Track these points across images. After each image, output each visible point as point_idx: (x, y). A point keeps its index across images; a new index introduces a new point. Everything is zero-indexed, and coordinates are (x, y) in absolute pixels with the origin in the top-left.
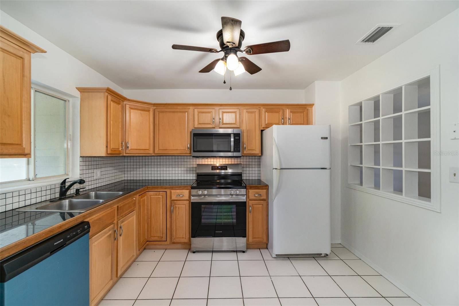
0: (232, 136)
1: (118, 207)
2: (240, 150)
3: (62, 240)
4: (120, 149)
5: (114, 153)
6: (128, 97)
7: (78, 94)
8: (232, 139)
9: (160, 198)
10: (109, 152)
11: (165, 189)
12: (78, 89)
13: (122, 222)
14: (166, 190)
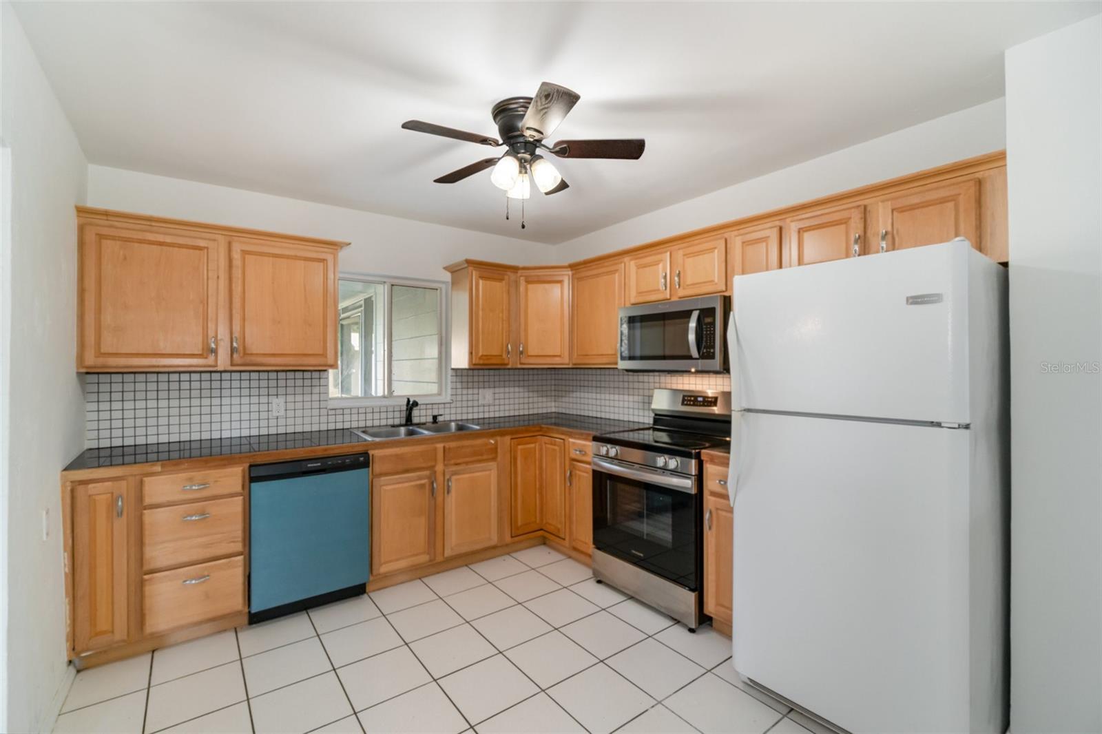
0: (695, 315)
1: (444, 447)
2: (714, 353)
3: (319, 464)
4: (504, 356)
5: (486, 362)
6: (521, 265)
7: (447, 276)
8: (693, 324)
9: (554, 450)
10: (474, 362)
11: (563, 434)
12: (446, 268)
13: (455, 473)
14: (563, 437)
